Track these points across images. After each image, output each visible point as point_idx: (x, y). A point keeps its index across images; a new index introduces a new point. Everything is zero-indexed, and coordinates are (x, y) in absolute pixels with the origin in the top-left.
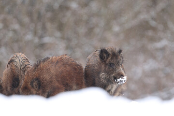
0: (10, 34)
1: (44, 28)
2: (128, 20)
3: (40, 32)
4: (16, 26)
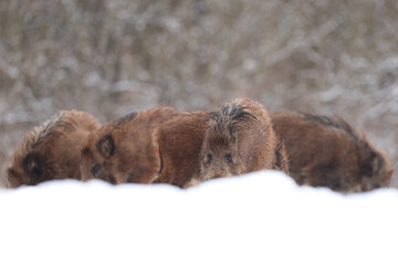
0: (60, 76)
3: (110, 72)
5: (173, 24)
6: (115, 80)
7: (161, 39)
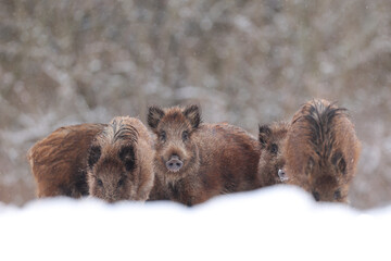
0: (116, 82)
1: (182, 69)
2: (352, 51)
3: (174, 76)
4: (127, 66)
5: (242, 22)
6: (177, 86)
7: (231, 40)
